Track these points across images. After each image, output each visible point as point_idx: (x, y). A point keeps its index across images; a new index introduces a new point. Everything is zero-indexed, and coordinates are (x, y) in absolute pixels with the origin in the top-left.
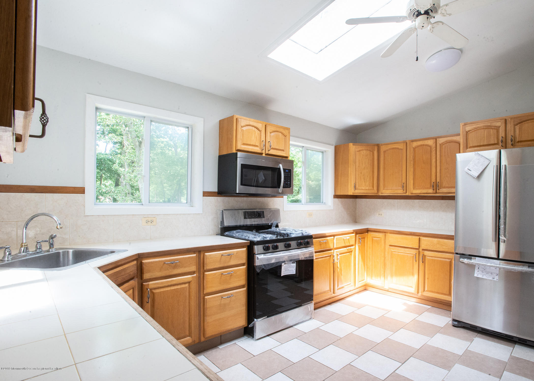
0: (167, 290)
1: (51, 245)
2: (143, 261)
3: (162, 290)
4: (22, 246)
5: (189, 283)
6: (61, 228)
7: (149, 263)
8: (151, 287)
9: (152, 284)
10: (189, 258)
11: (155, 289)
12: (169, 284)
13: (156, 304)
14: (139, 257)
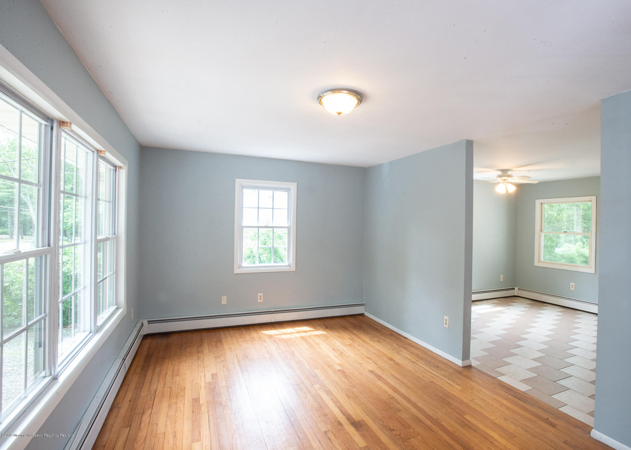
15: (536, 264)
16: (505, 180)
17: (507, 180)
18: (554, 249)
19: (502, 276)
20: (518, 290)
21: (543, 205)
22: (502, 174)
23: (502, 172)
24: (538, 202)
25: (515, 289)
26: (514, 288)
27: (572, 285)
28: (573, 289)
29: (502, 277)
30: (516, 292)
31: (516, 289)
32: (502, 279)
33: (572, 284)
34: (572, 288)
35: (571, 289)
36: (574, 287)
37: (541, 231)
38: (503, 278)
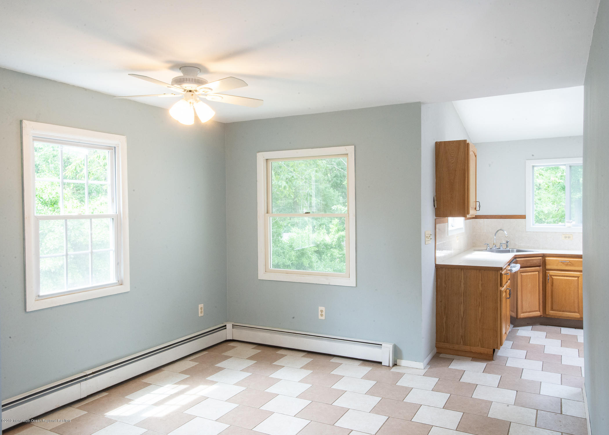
0: (562, 279)
1: (507, 246)
2: (546, 258)
3: (558, 277)
4: (494, 244)
5: (578, 277)
6: (507, 237)
7: (549, 260)
8: (551, 274)
9: (551, 272)
10: (578, 261)
11: (554, 276)
12: (564, 275)
13: (554, 285)
14: (544, 256)
15: (262, 275)
16: (190, 91)
17: (196, 91)
18: (281, 237)
19: (201, 306)
20: (233, 327)
21: (270, 162)
22: (184, 75)
23: (183, 72)
24: (261, 157)
25: (227, 327)
26: (225, 326)
27: (322, 311)
28: (323, 318)
29: (201, 308)
30: (229, 333)
31: (229, 326)
32: (201, 313)
33: (321, 308)
34: (322, 315)
35: (320, 317)
36: (324, 313)
37: (267, 213)
38: (203, 310)
